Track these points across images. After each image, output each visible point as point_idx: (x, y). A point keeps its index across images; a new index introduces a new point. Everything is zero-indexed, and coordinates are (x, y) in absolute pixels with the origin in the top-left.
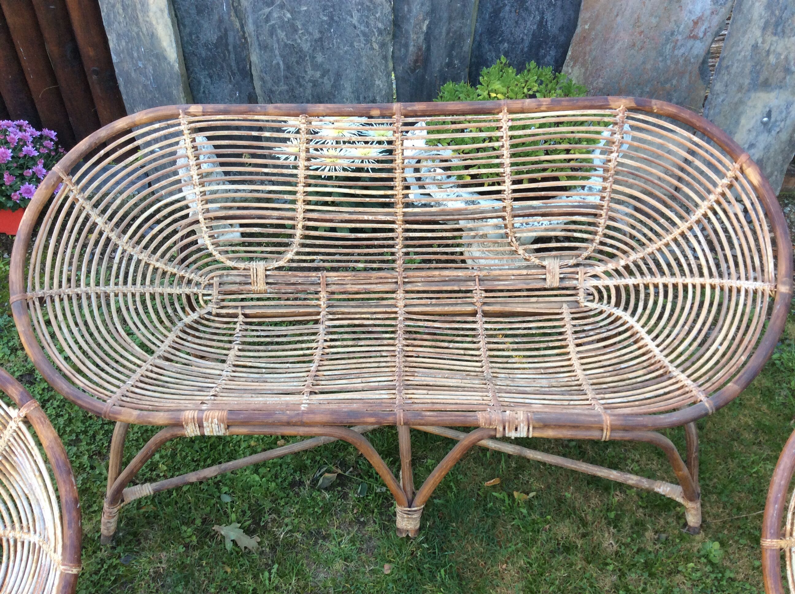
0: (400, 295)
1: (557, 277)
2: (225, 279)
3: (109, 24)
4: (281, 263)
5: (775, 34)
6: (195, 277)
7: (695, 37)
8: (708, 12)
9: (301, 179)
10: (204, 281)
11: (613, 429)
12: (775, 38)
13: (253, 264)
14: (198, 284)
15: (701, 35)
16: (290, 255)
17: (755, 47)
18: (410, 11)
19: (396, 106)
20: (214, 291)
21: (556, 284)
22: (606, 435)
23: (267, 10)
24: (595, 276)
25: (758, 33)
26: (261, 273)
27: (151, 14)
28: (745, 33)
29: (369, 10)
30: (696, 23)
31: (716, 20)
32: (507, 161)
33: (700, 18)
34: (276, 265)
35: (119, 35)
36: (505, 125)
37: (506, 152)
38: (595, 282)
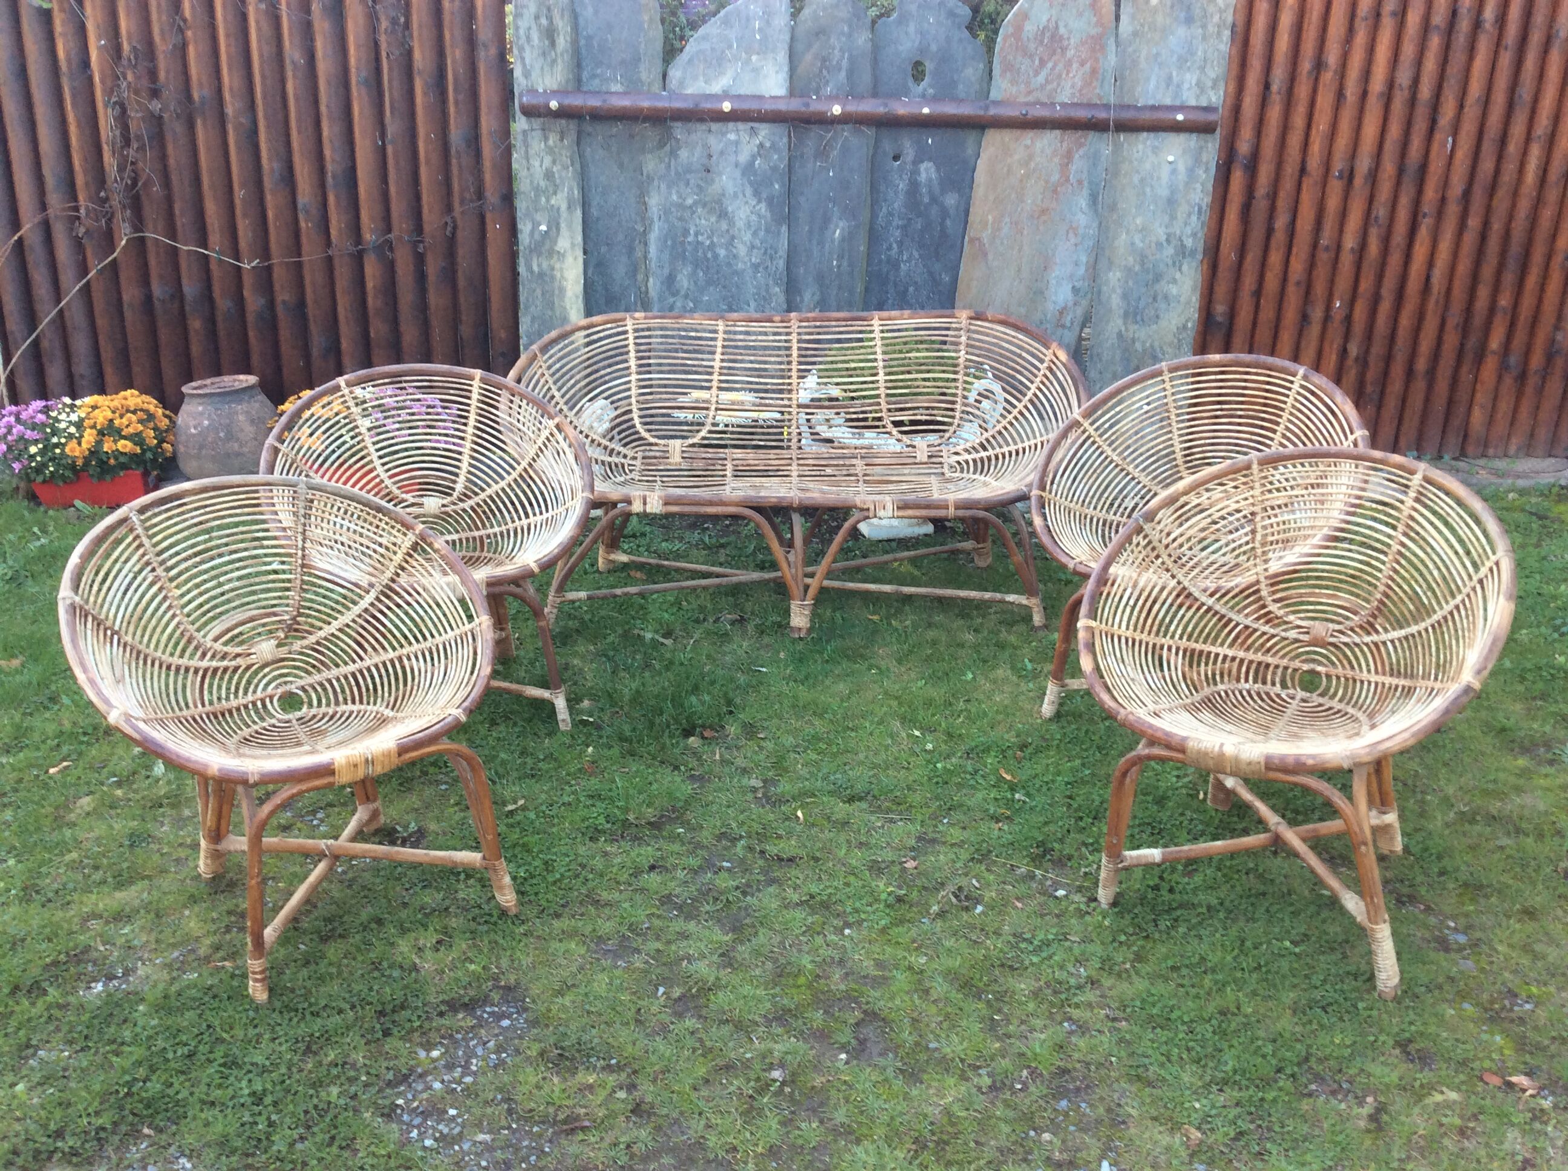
0: (794, 467)
1: (926, 454)
2: (647, 454)
3: (527, 308)
4: (695, 440)
5: (1137, 322)
6: (623, 450)
7: (1063, 326)
8: (1070, 304)
9: (717, 370)
10: (631, 454)
11: (957, 507)
12: (1136, 327)
13: (671, 442)
14: (625, 456)
15: (1068, 324)
16: (703, 433)
17: (1120, 335)
18: (802, 301)
19: (793, 315)
20: (638, 463)
21: (925, 459)
22: (951, 512)
23: (672, 300)
24: (956, 453)
25: (1120, 322)
26: (678, 449)
27: (567, 300)
28: (1108, 322)
29: (765, 299)
30: (1061, 313)
31: (1080, 311)
32: (880, 357)
33: (1065, 308)
34: (691, 441)
35: (533, 319)
36: (877, 329)
37: (879, 350)
38: (957, 458)
